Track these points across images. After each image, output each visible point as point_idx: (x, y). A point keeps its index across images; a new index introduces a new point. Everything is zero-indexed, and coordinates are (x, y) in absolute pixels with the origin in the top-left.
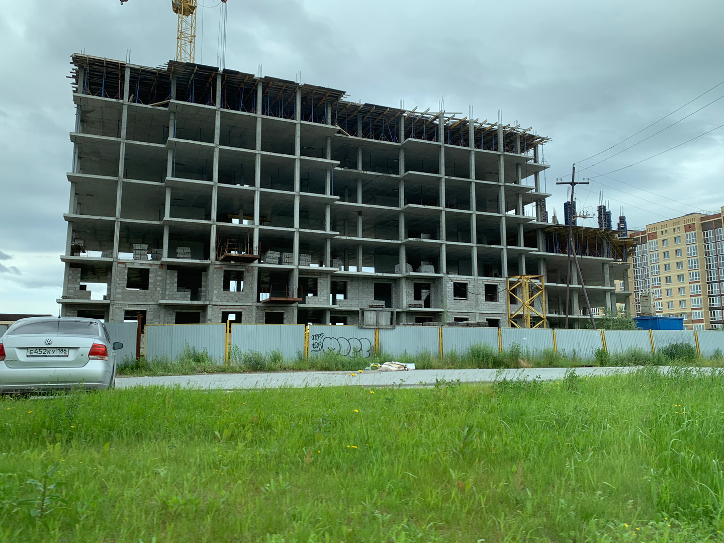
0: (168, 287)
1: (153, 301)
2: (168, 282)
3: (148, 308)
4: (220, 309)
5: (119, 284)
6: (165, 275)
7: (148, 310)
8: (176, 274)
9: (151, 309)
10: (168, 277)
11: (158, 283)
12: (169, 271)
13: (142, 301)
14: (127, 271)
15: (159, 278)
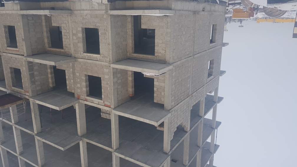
0: (72, 75)
1: (80, 63)
2: (72, 81)
3: (82, 55)
4: (19, 51)
5: (107, 84)
6: (75, 88)
7: (82, 53)
8: (68, 87)
9: (80, 53)
10: (73, 86)
11: (79, 80)
12: (73, 92)
13: (88, 63)
14: (103, 96)
15: (79, 85)
